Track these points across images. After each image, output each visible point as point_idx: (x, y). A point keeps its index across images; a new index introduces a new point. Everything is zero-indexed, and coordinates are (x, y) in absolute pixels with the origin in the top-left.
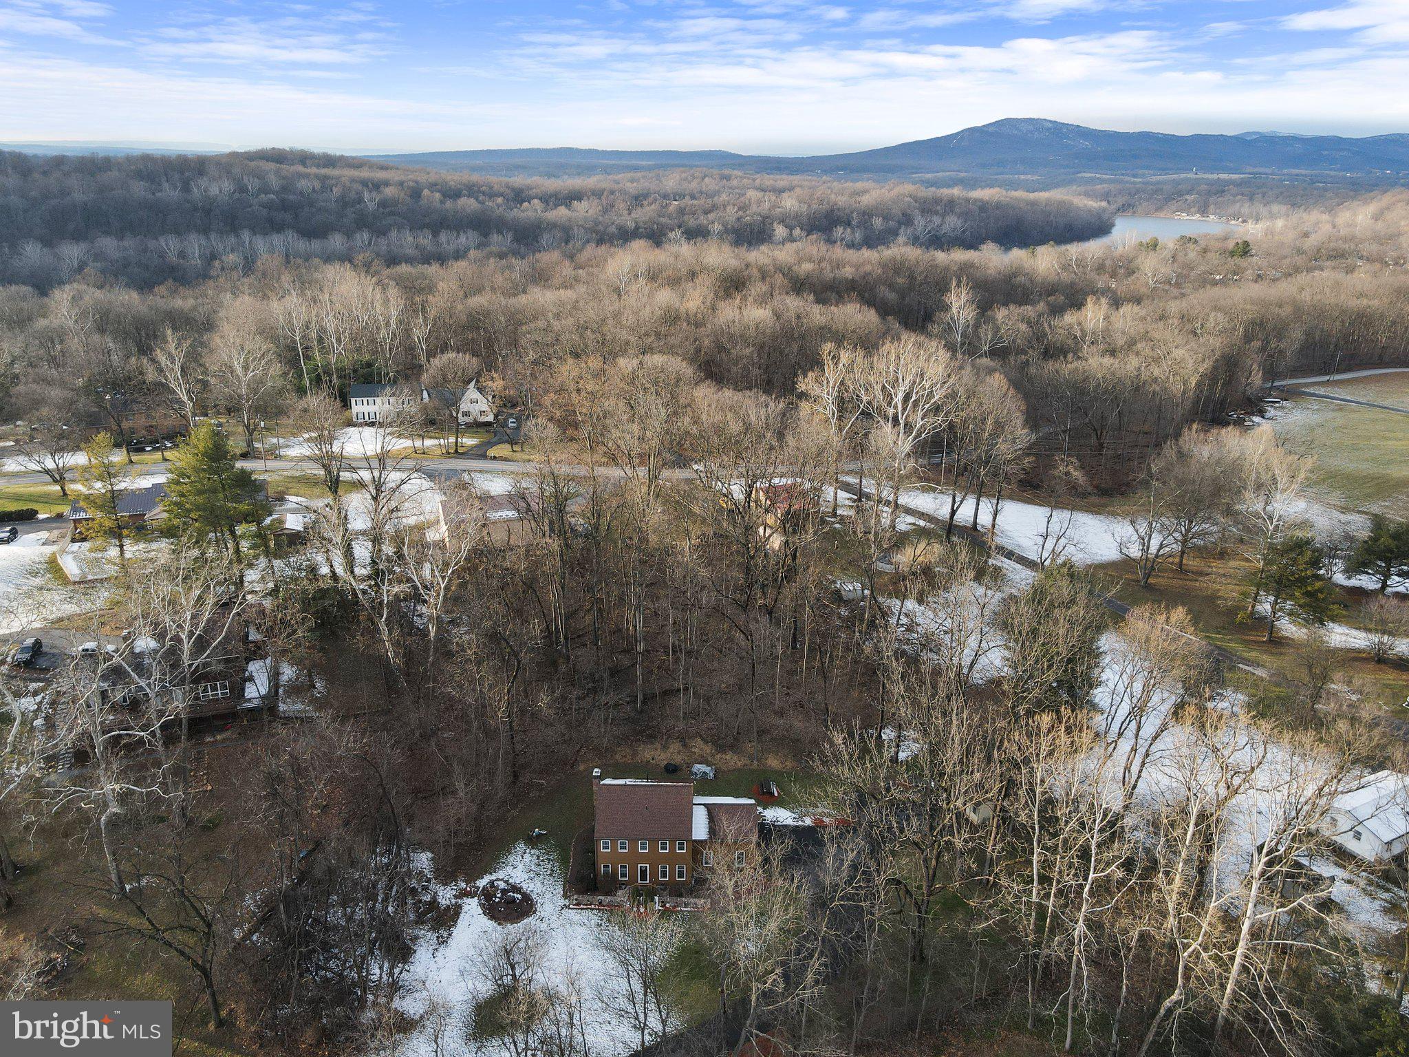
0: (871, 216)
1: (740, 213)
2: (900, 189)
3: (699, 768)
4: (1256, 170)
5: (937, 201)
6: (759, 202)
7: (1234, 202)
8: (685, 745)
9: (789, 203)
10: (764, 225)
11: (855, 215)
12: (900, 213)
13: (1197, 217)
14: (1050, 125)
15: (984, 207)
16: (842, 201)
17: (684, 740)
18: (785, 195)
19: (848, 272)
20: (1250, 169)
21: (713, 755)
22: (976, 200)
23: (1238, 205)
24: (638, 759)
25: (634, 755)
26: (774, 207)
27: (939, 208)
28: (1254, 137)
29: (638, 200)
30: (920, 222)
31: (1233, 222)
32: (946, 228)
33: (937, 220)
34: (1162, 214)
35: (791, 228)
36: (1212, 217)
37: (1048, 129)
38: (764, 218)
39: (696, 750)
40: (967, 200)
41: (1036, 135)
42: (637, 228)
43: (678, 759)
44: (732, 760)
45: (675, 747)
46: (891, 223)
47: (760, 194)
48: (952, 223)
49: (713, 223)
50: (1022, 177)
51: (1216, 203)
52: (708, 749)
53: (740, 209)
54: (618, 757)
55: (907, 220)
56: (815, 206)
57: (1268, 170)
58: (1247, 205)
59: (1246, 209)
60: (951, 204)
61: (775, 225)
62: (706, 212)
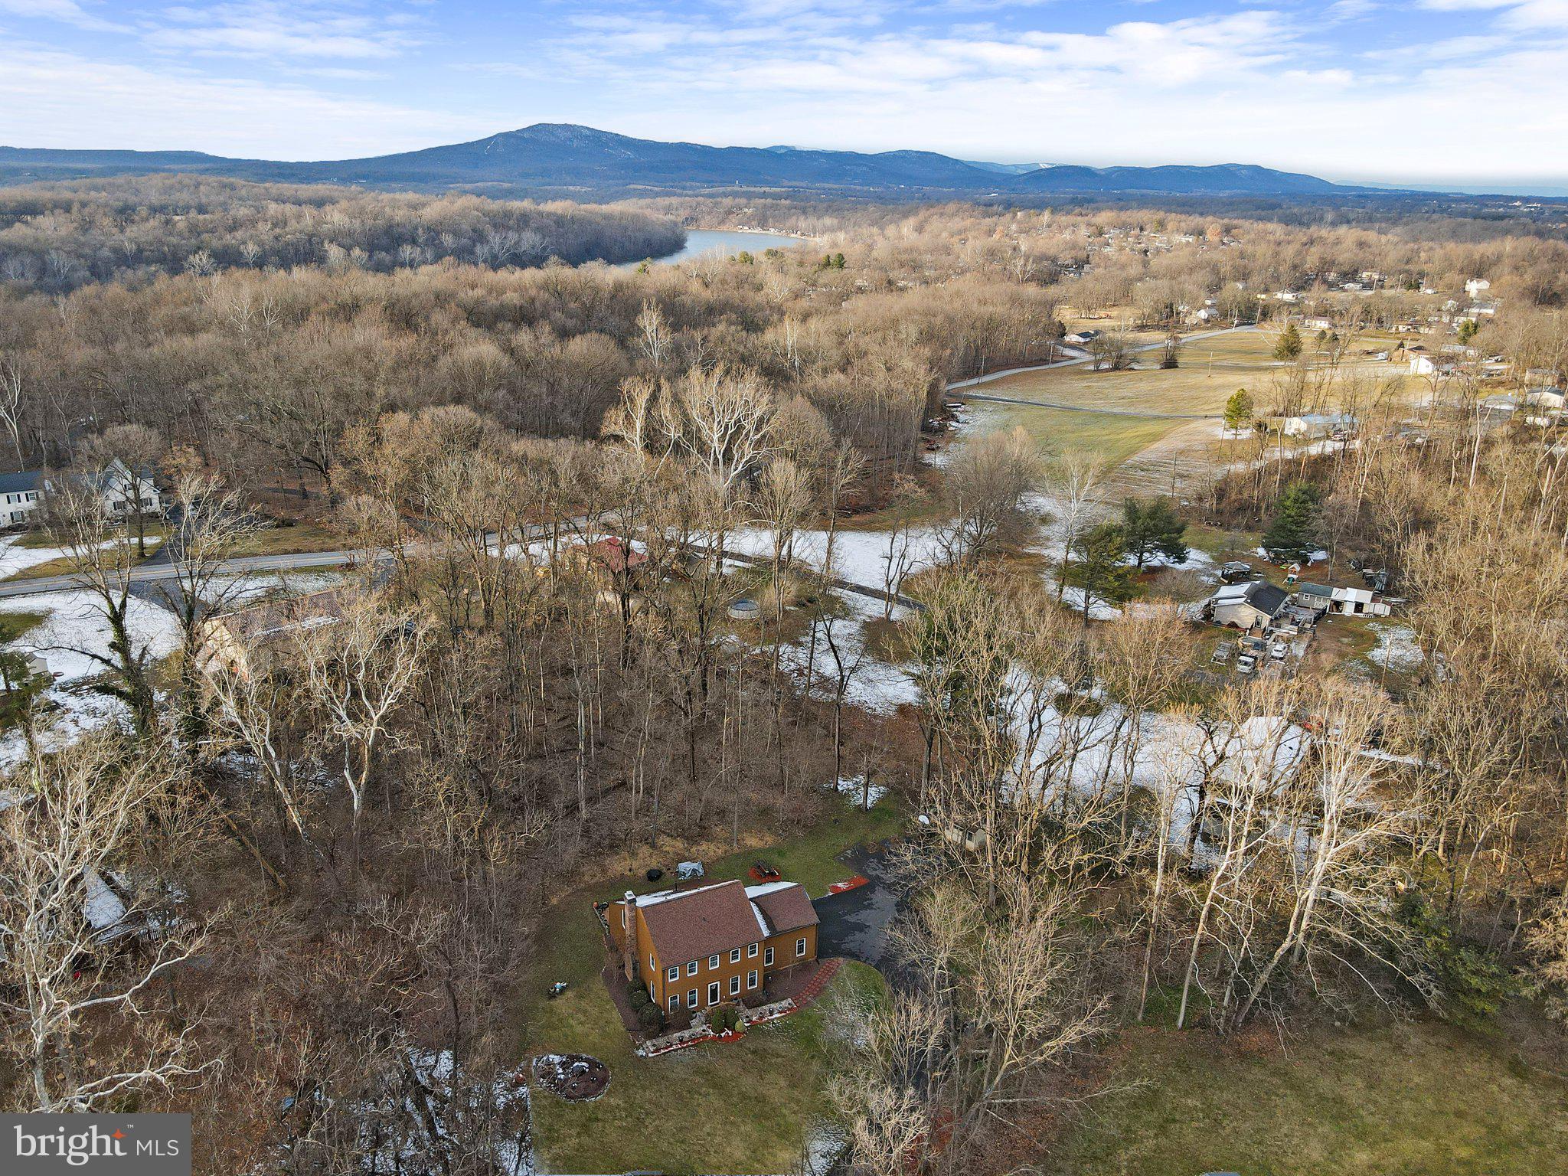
0: (438, 233)
1: (277, 231)
2: (462, 202)
3: (685, 867)
4: (794, 183)
5: (508, 215)
6: (299, 217)
7: (790, 216)
8: (653, 846)
9: (336, 217)
10: (311, 245)
11: (420, 231)
12: (469, 229)
13: (758, 230)
14: (588, 133)
15: (560, 221)
16: (400, 215)
17: (649, 840)
18: (328, 208)
19: (512, 298)
20: (786, 183)
21: (688, 850)
22: (549, 214)
23: (794, 218)
24: (610, 874)
25: (604, 871)
26: (319, 223)
27: (511, 222)
28: (783, 151)
29: (125, 214)
30: (495, 239)
31: (793, 235)
32: (525, 246)
33: (513, 236)
34: (724, 228)
35: (348, 249)
36: (772, 230)
37: (587, 137)
38: (311, 236)
39: (667, 849)
40: (540, 214)
41: (575, 143)
42: (140, 251)
43: (654, 864)
44: (710, 850)
45: (644, 850)
46: (464, 241)
47: (295, 208)
48: (529, 240)
49: (245, 243)
50: (571, 188)
51: (774, 217)
52: (680, 844)
53: (275, 225)
54: (587, 878)
55: (479, 236)
56: (370, 223)
57: (803, 184)
58: (802, 218)
59: (803, 223)
60: (524, 220)
61: (326, 245)
62: (232, 229)
